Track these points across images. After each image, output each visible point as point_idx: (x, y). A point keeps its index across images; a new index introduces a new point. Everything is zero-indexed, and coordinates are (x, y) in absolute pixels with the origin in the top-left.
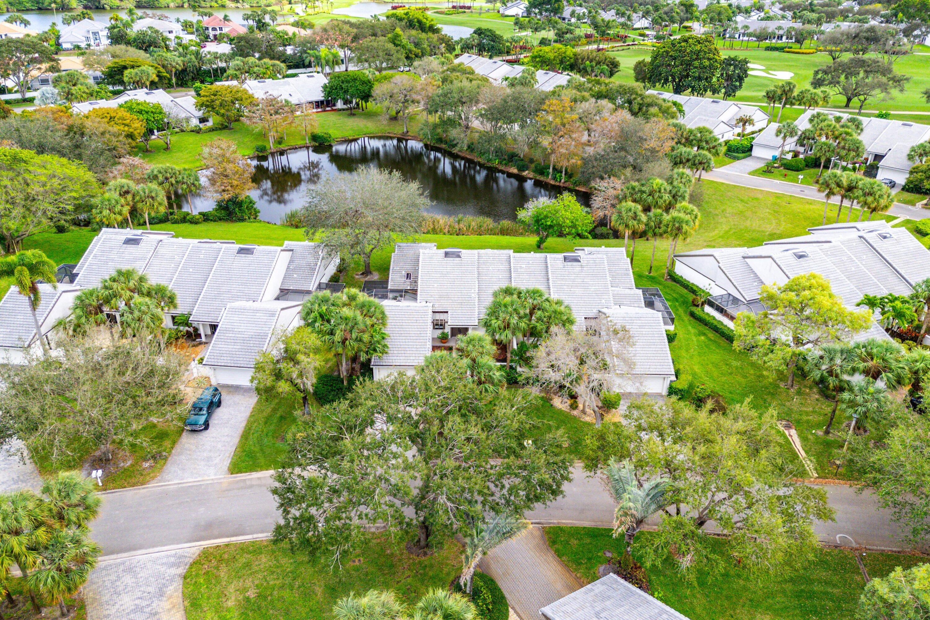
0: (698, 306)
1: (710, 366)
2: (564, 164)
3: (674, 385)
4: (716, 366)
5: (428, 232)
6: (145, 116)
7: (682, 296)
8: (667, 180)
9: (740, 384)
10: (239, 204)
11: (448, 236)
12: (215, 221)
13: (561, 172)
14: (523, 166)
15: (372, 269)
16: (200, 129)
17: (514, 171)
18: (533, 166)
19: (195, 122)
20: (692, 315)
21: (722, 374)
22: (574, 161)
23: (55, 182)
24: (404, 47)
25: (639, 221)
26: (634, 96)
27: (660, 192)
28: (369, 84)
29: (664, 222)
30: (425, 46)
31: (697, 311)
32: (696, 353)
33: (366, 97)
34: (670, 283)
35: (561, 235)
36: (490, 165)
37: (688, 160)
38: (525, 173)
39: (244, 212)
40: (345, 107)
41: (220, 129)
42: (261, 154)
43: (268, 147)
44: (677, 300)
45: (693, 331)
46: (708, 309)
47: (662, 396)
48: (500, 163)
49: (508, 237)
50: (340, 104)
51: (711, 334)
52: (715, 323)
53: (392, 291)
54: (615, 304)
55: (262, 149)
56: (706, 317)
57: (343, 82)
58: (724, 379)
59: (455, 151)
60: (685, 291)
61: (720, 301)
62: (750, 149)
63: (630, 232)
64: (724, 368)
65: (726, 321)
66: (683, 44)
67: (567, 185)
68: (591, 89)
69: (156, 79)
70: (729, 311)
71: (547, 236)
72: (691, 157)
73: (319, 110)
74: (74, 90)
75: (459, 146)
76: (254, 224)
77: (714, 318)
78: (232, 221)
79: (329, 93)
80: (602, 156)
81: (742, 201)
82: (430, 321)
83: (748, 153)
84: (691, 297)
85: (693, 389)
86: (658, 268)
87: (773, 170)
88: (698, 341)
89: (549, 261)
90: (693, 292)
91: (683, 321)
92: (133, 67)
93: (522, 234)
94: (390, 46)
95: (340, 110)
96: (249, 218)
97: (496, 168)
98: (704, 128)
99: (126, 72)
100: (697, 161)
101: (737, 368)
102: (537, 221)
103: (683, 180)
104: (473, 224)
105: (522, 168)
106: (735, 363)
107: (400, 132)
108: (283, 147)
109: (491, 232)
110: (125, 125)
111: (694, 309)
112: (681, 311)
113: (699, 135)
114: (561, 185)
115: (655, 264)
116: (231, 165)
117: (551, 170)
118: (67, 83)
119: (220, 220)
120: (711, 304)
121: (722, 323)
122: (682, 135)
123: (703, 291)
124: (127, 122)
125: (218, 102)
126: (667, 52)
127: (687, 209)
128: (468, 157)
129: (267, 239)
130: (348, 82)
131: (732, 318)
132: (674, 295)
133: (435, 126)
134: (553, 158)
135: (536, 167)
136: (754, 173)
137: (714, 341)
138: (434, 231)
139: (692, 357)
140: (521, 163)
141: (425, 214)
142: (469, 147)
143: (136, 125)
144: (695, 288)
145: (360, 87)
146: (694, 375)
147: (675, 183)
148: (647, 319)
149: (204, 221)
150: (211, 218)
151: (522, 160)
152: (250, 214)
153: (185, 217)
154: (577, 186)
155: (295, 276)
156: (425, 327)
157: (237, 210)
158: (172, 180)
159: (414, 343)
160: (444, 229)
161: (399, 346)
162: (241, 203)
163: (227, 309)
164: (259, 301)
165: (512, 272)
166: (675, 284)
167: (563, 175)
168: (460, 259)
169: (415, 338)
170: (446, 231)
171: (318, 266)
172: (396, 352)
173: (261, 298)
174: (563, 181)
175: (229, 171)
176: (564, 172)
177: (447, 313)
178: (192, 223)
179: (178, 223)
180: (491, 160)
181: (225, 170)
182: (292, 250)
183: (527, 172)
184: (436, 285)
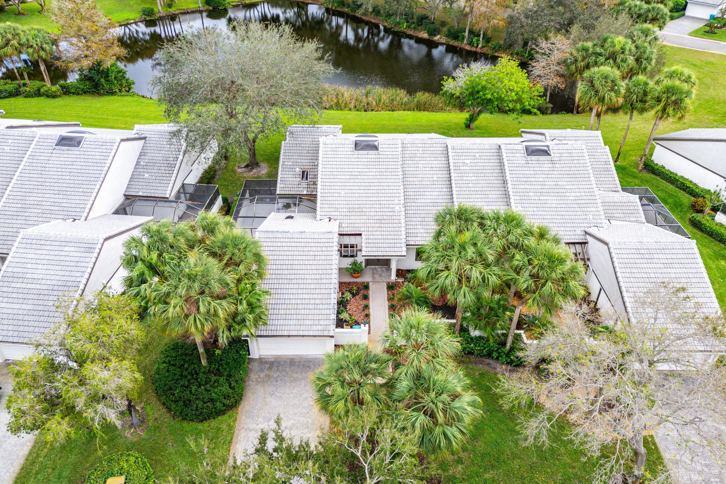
0: (701, 212)
2: (482, 26)
5: (331, 108)
7: (670, 195)
10: (106, 74)
11: (354, 113)
12: (78, 94)
13: (479, 36)
14: (435, 30)
15: (259, 158)
17: (425, 35)
18: (445, 29)
20: (696, 225)
22: (496, 21)
27: (623, 53)
31: (703, 219)
35: (501, 110)
36: (396, 29)
38: (437, 38)
39: (112, 83)
42: (148, 18)
43: (156, 10)
46: (721, 218)
48: (409, 27)
49: (426, 113)
53: (282, 196)
55: (149, 12)
59: (359, 13)
60: (671, 187)
62: (684, 9)
67: (485, 50)
71: (480, 112)
72: (642, 11)
75: (364, 7)
76: (126, 98)
78: (100, 95)
80: (536, 12)
81: (694, 65)
82: (336, 248)
83: (682, 13)
87: (716, 30)
89: (504, 155)
93: (442, 110)
96: (120, 91)
97: (404, 33)
102: (472, 93)
103: (649, 39)
104: (384, 97)
105: (432, 33)
108: (172, 10)
109: (406, 107)
111: (696, 216)
114: (478, 50)
116: (87, 23)
117: (467, 34)
119: (85, 93)
127: (682, 74)
128: (373, 21)
129: (134, 117)
134: (470, 19)
135: (449, 31)
136: (695, 33)
138: (338, 106)
140: (432, 26)
141: (327, 86)
142: (374, 10)
147: (639, 42)
148: (673, 251)
149: (65, 94)
150: (73, 91)
151: (433, 23)
152: (121, 85)
153: (39, 90)
154: (496, 52)
155: (146, 175)
156: (328, 267)
157: (103, 80)
158: (15, 42)
159: (311, 296)
160: (350, 103)
161: (287, 301)
162: (107, 73)
163: (18, 240)
164: (83, 218)
165: (452, 171)
166: (653, 176)
167: (481, 39)
168: (376, 152)
169: (313, 286)
170: (352, 105)
171: (179, 160)
172: (282, 312)
173: (85, 214)
174: (480, 46)
175: (84, 30)
176: (482, 36)
177: (360, 235)
178: (48, 96)
179: (32, 97)
180: (399, 23)
181: (80, 29)
182: (145, 138)
183: (438, 37)
184: (343, 192)
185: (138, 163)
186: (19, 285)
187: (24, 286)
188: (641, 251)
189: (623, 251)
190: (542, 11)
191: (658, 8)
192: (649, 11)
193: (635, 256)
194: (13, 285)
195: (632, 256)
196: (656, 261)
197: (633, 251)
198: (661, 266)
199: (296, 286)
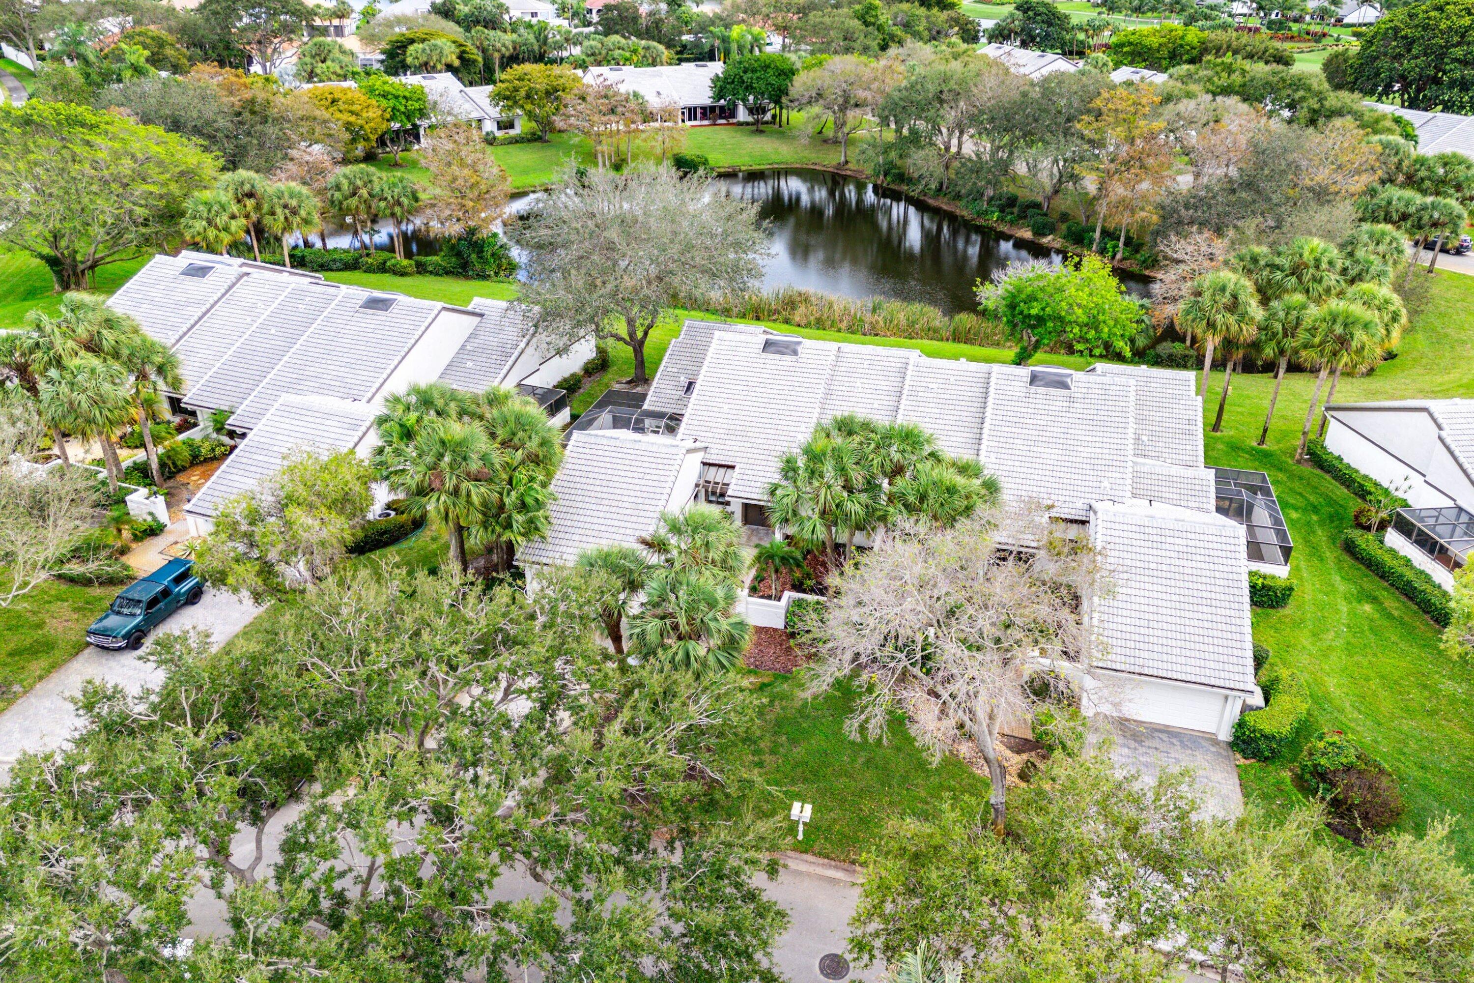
0: (1368, 528)
1: (1375, 683)
2: (1124, 221)
3: (1250, 719)
4: (1392, 684)
6: (392, 103)
7: (1331, 502)
8: (1342, 247)
9: (1454, 746)
10: (478, 247)
12: (437, 274)
14: (1046, 227)
16: (495, 138)
17: (1027, 234)
18: (1064, 227)
19: (489, 126)
20: (1350, 548)
21: (1406, 710)
22: (1143, 214)
23: (126, 166)
24: (880, 28)
25: (1243, 317)
26: (1301, 93)
27: (1317, 267)
28: (788, 73)
29: (1307, 322)
30: (921, 28)
31: (1365, 541)
32: (1340, 643)
33: (779, 95)
34: (1308, 470)
36: (981, 222)
37: (1404, 217)
38: (1046, 240)
39: (486, 262)
40: (750, 119)
41: (529, 141)
44: (1315, 509)
45: (1342, 586)
46: (1393, 538)
47: (1215, 742)
48: (1001, 219)
49: (966, 347)
50: (742, 114)
51: (1393, 603)
52: (1409, 575)
54: (1134, 496)
56: (1387, 559)
57: (745, 72)
58: (1407, 725)
60: (1341, 492)
61: (1432, 521)
63: (1218, 339)
64: (1415, 693)
65: (1439, 574)
66: (1432, 14)
67: (1127, 264)
68: (1209, 80)
69: (457, 63)
70: (1454, 550)
72: (1412, 209)
73: (706, 122)
74: (320, 68)
76: (503, 286)
77: (1408, 563)
78: (467, 278)
79: (722, 89)
82: (691, 481)
84: (1354, 504)
85: (1307, 739)
86: (1284, 435)
88: (1352, 613)
89: (993, 380)
90: (1362, 493)
91: (1321, 559)
92: (423, 41)
94: (856, 24)
95: (740, 124)
96: (496, 274)
98: (1454, 155)
99: (411, 49)
100: (1426, 218)
101: (1452, 700)
102: (1012, 306)
103: (1382, 248)
104: (902, 316)
105: (1040, 232)
106: (1448, 686)
107: (834, 163)
110: (352, 113)
111: (1356, 534)
112: (1321, 535)
113: (1441, 171)
115: (1275, 425)
117: (1097, 235)
118: (313, 57)
119: (447, 273)
120: (1405, 528)
121: (1428, 579)
122: (1398, 167)
123: (1386, 492)
124: (356, 108)
125: (523, 92)
126: (1396, 30)
127: (1372, 296)
130: (754, 71)
131: (1453, 564)
132: (1312, 498)
133: (887, 148)
134: (1102, 209)
137: (1402, 623)
139: (1325, 654)
140: (1042, 220)
142: (942, 184)
143: (371, 114)
144: (1369, 486)
145: (773, 80)
146: (1320, 700)
147: (1360, 253)
148: (1202, 537)
149: (419, 273)
150: (430, 268)
151: (1045, 215)
152: (499, 266)
153: (385, 263)
154: (1147, 268)
155: (470, 364)
156: (658, 490)
157: (474, 256)
158: (364, 192)
159: (623, 524)
160: (841, 321)
161: (587, 526)
162: (482, 247)
163: (276, 405)
164: (365, 400)
165: (904, 397)
166: (1318, 472)
167: (1121, 244)
168: (794, 358)
169: (628, 512)
170: (844, 325)
171: (519, 349)
172: (576, 537)
173: (369, 395)
174: (1119, 256)
175: (460, 181)
176: (1122, 239)
177: (733, 467)
178: (395, 273)
179: (374, 272)
180: (986, 212)
181: (455, 179)
182: (481, 315)
183: (1050, 237)
184: (726, 406)
185: (463, 347)
186: (261, 458)
187: (266, 459)
188: (1147, 530)
189: (1117, 526)
190: (1214, 197)
191: (1445, 205)
192: (1424, 208)
193: (1134, 535)
194: (255, 457)
195: (1130, 535)
196: (1168, 546)
197: (1134, 528)
198: (1173, 554)
199: (605, 508)
